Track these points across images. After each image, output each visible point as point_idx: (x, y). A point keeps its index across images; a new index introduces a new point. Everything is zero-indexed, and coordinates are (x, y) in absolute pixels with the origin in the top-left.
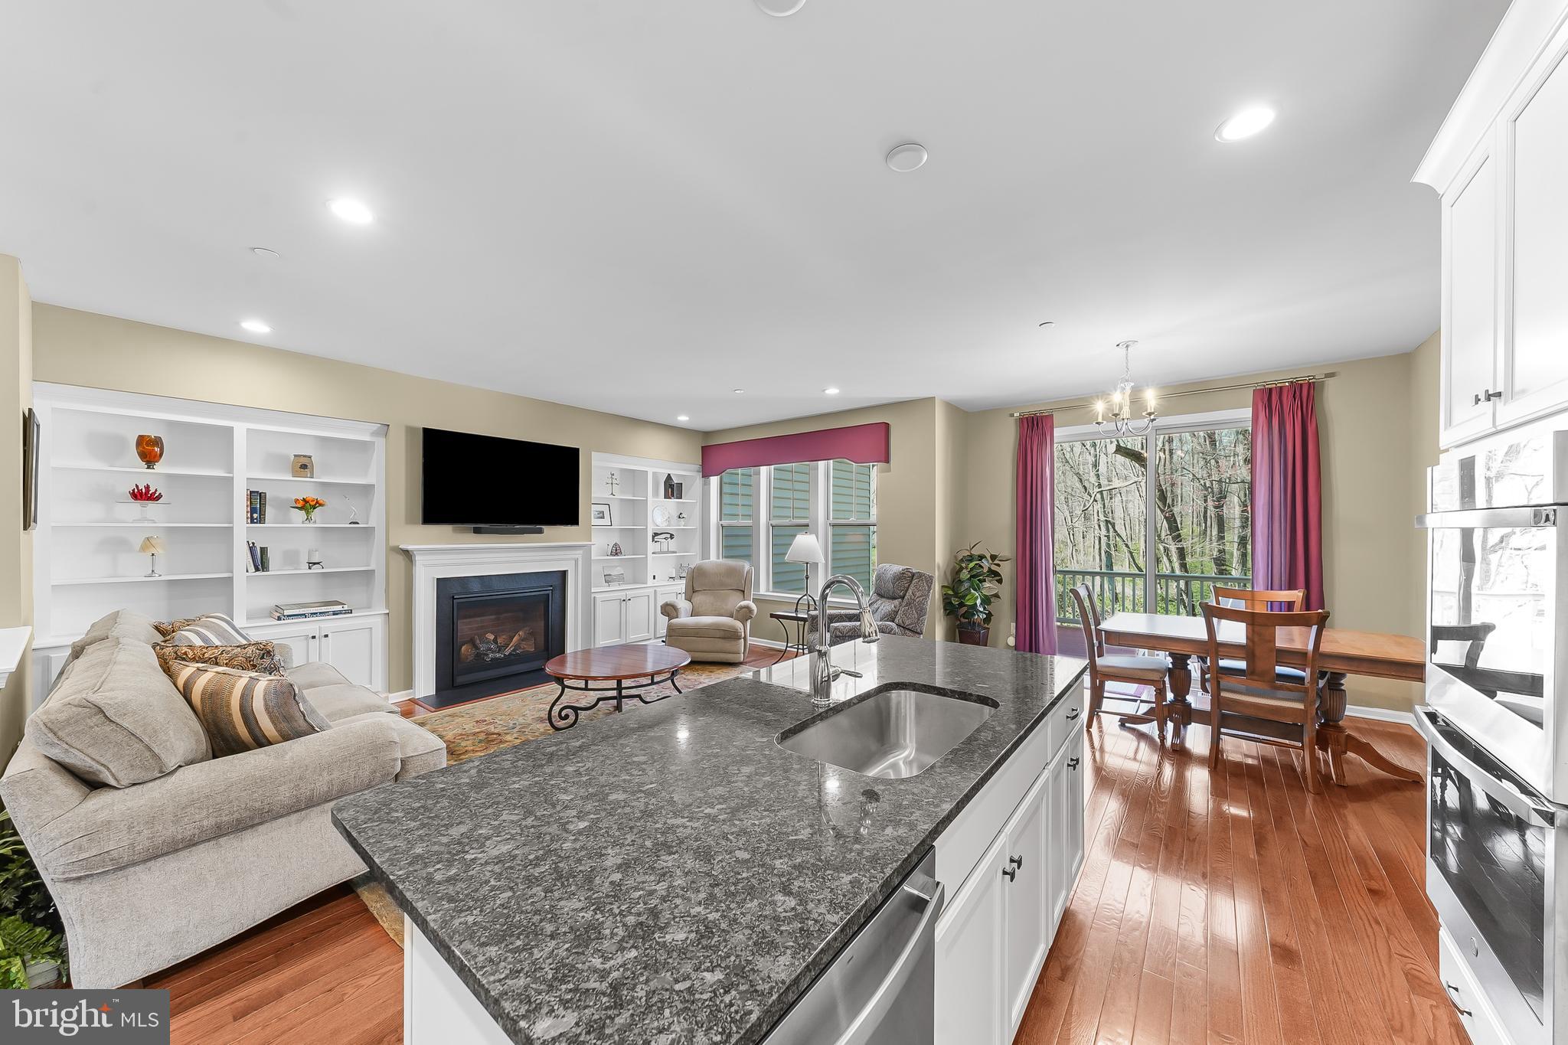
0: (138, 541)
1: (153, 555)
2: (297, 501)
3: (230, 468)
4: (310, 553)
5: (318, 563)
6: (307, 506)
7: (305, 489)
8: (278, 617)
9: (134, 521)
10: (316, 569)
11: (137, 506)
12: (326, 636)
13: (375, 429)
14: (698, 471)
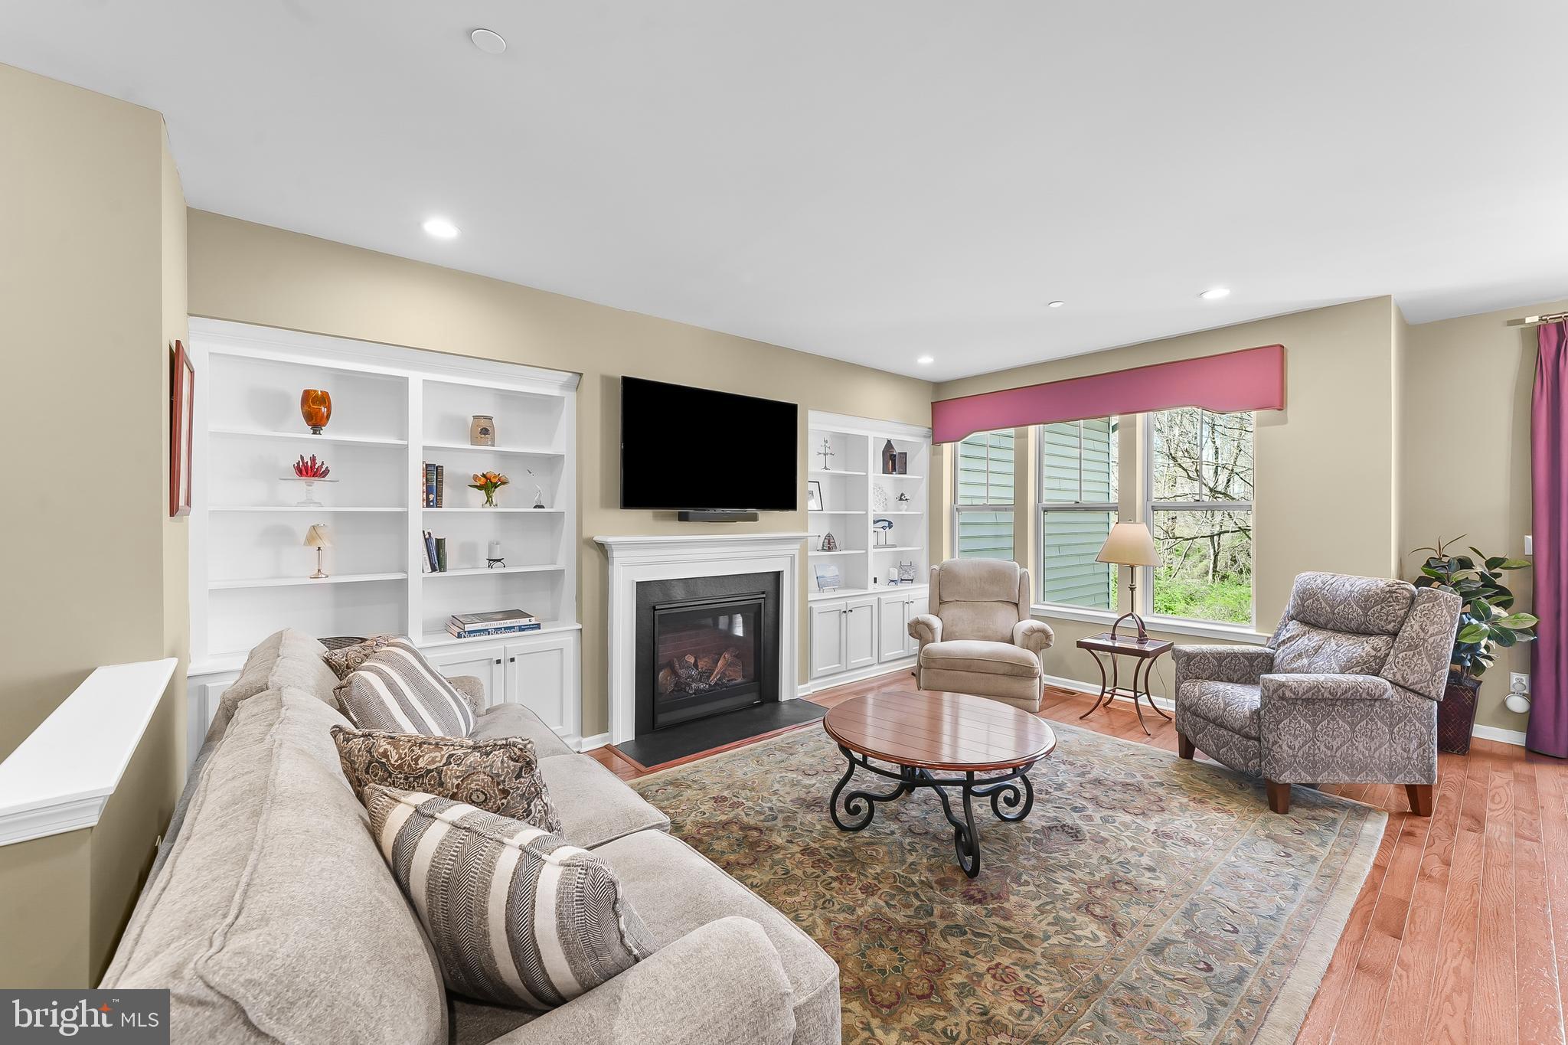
0: (302, 531)
1: (319, 548)
2: (476, 477)
3: (403, 433)
4: (490, 549)
5: (499, 560)
6: (488, 485)
7: (483, 463)
8: (459, 633)
9: (299, 504)
10: (498, 569)
11: (301, 485)
12: (512, 660)
13: (565, 379)
14: (925, 437)
